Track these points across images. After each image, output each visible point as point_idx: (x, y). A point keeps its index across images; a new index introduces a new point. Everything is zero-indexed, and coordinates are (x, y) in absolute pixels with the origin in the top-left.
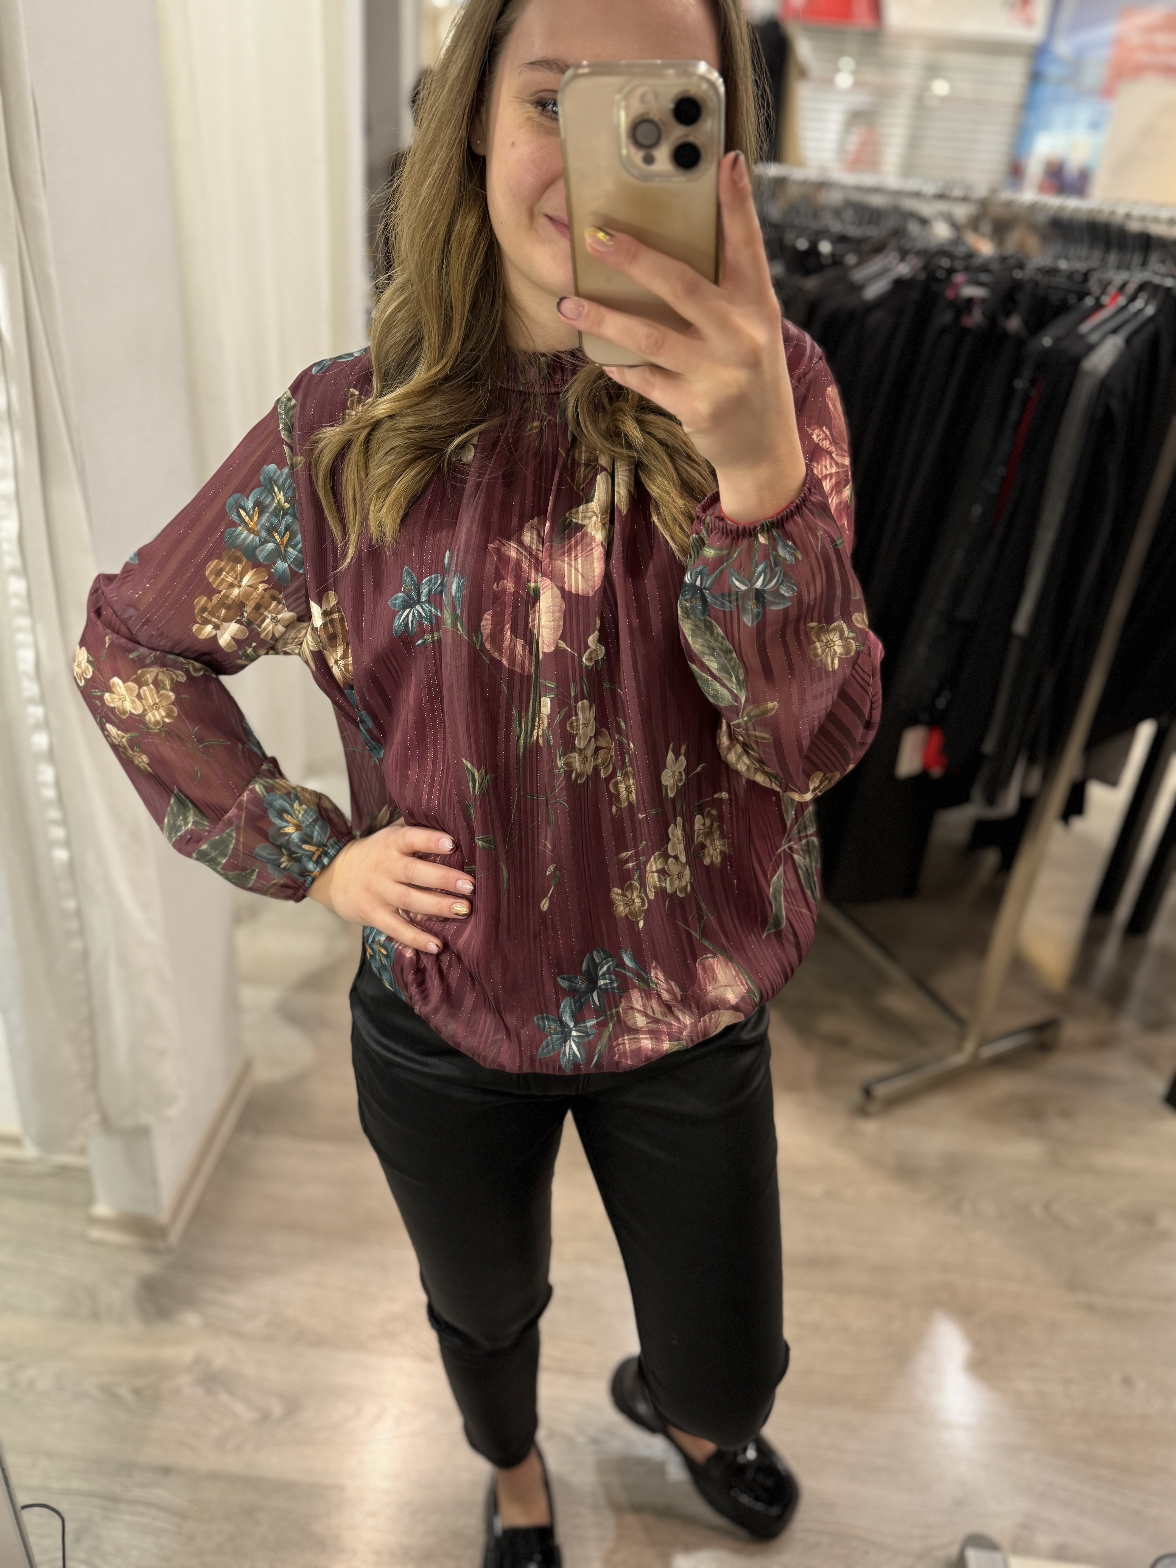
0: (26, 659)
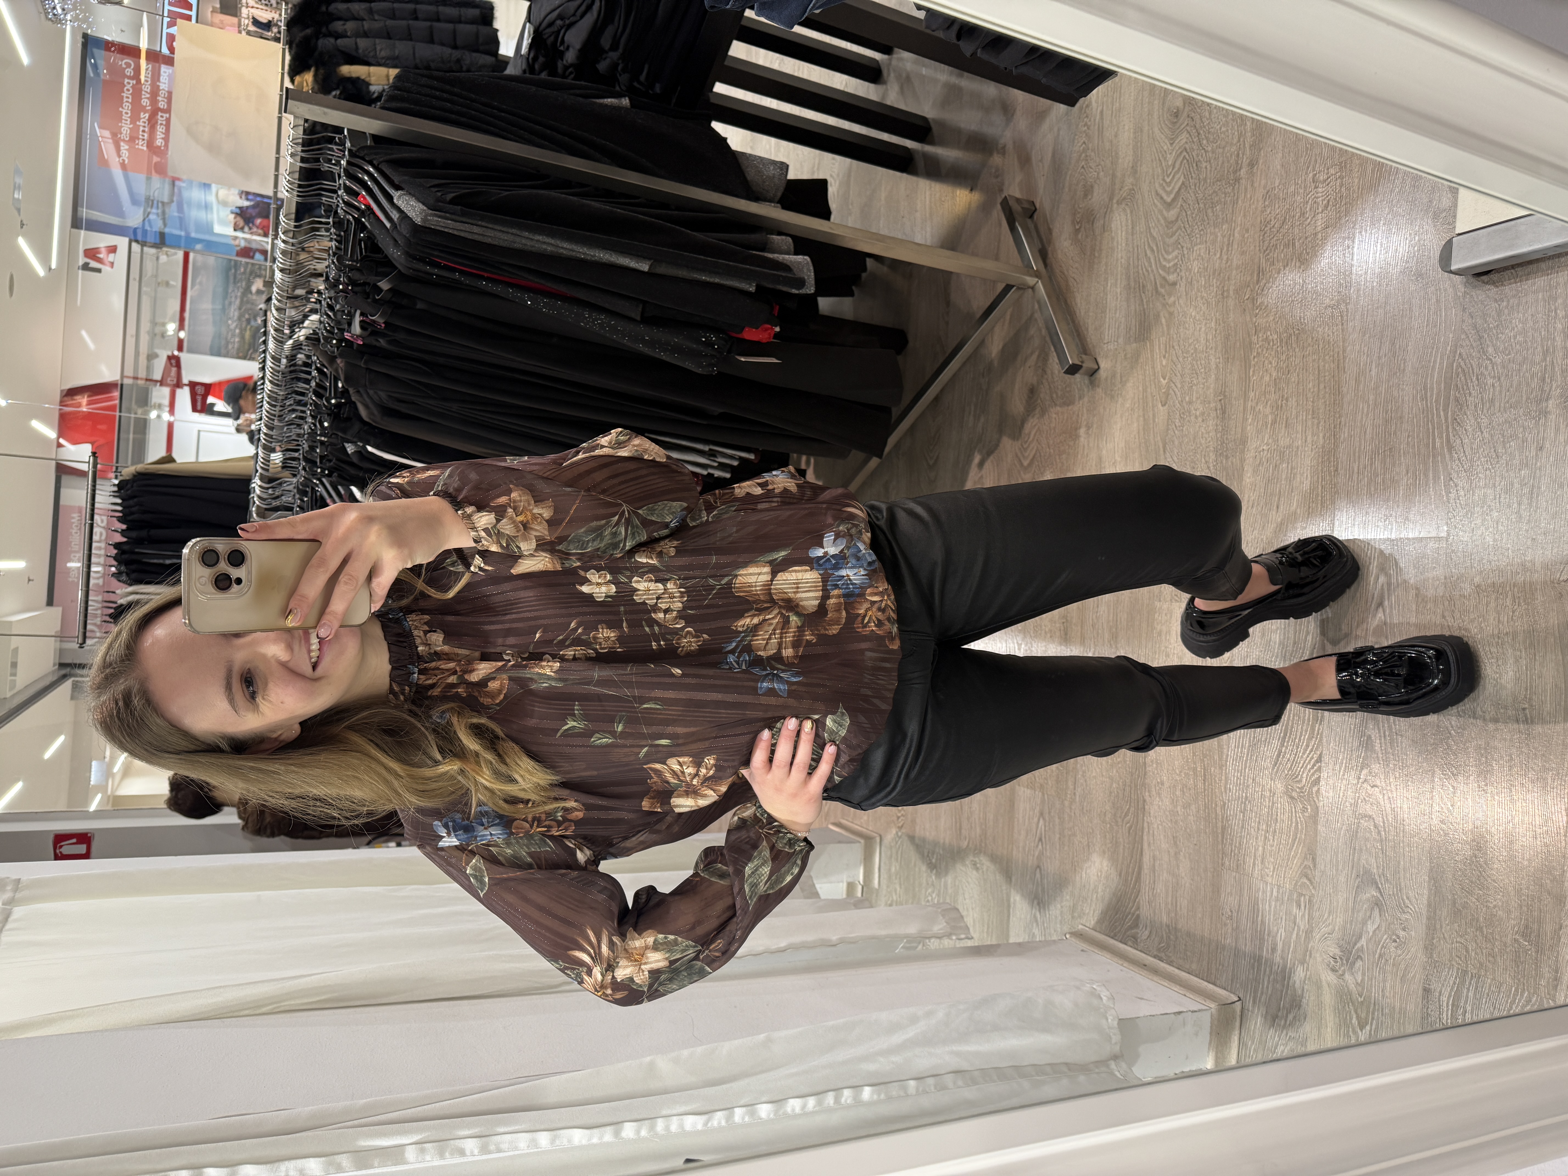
0: (693, 1123)
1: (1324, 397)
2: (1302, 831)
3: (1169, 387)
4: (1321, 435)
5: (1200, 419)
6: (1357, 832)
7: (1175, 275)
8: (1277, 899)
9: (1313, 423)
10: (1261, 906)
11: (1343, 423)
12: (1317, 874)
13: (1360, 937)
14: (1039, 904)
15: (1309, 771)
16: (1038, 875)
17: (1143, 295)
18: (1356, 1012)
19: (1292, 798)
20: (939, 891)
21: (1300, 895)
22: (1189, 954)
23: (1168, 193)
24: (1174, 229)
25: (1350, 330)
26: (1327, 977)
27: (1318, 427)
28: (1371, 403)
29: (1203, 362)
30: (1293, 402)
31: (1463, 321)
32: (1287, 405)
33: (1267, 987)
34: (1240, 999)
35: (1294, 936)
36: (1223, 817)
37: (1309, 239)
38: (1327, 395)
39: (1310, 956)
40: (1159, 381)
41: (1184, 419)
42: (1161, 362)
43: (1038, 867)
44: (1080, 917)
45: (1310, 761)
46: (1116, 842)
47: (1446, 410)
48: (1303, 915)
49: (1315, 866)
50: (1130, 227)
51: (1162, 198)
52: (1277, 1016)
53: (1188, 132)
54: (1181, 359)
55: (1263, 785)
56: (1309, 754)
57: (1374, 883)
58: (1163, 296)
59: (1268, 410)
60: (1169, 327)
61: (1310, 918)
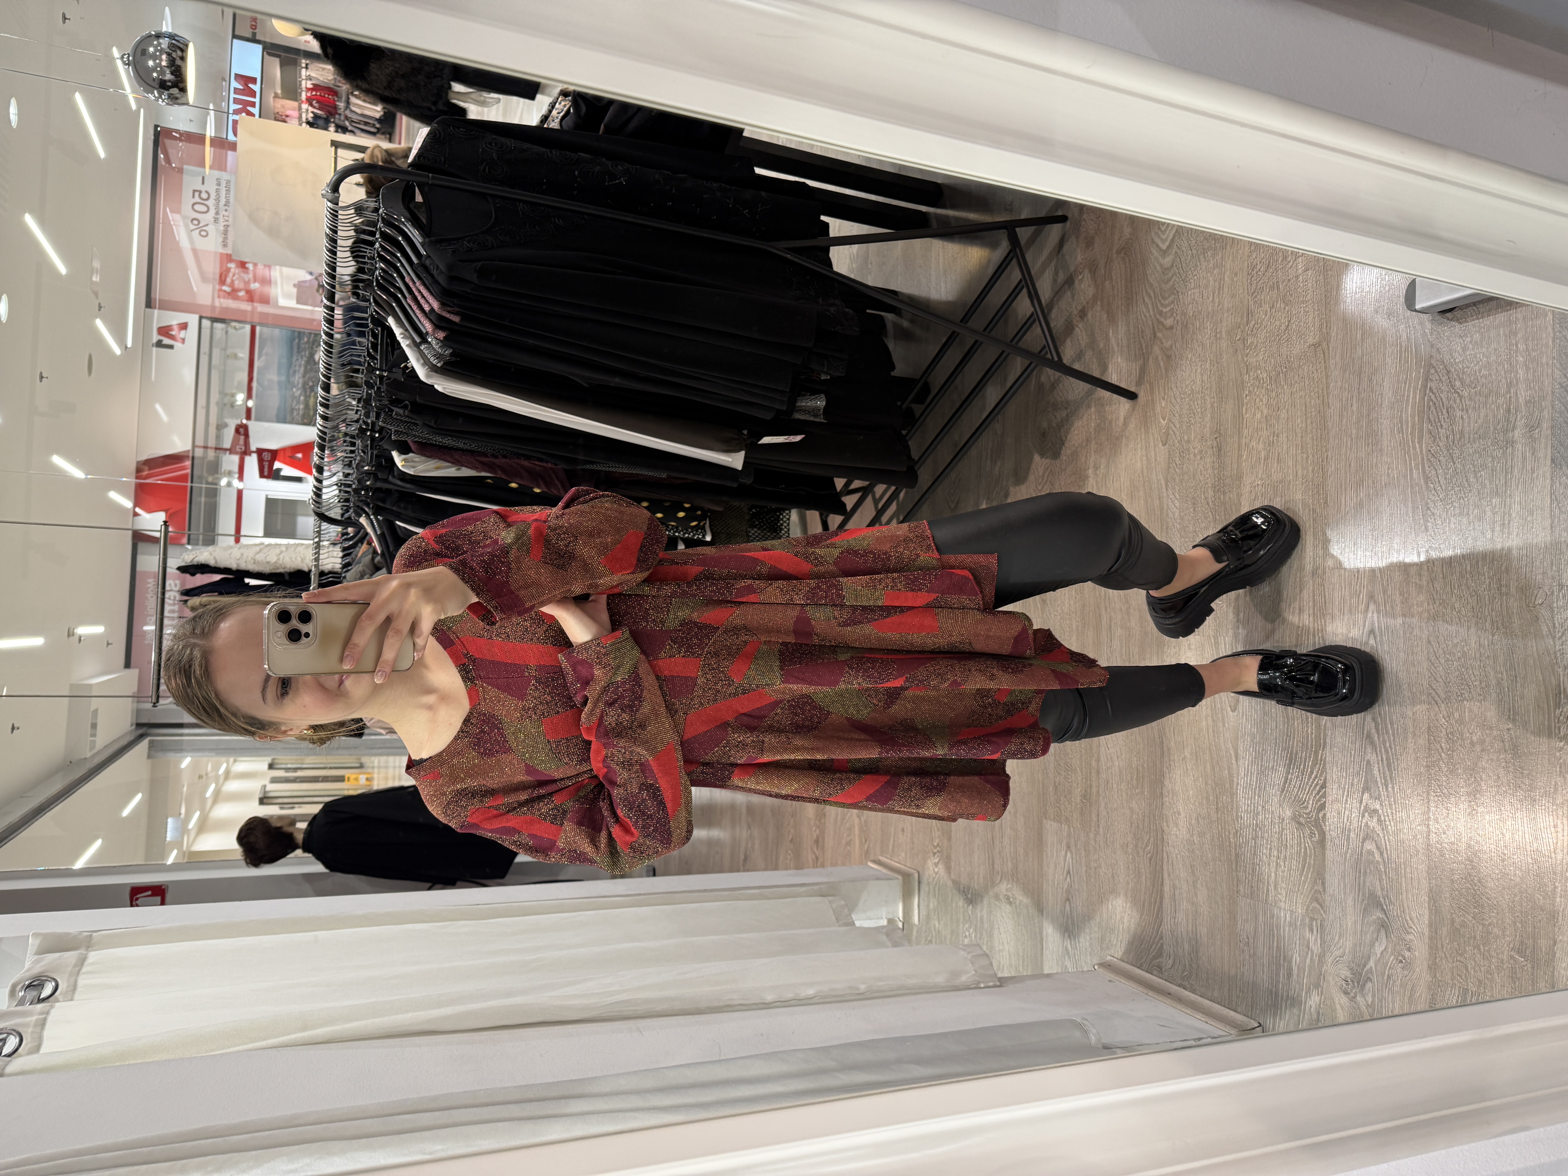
1: (1312, 432)
2: (1310, 856)
3: (1168, 428)
4: (1311, 468)
5: (1199, 457)
6: (1362, 855)
7: (1172, 319)
8: (1290, 925)
9: (1302, 457)
10: (1276, 932)
11: (1330, 457)
12: (1328, 898)
13: (1369, 959)
14: (1069, 937)
15: (1315, 797)
16: (1068, 908)
17: (1142, 339)
19: (1299, 823)
20: (976, 926)
21: (1312, 919)
22: (1210, 981)
23: (1164, 241)
24: (1170, 275)
25: (1332, 367)
26: (1342, 1001)
27: (1307, 461)
29: (1199, 402)
30: (1283, 438)
31: (1431, 357)
32: (1277, 441)
33: (1285, 1012)
34: (1260, 1025)
35: (1308, 960)
36: (1236, 845)
37: (1293, 281)
38: (1314, 430)
39: (1324, 980)
40: (1159, 422)
41: (1184, 457)
42: (1160, 403)
43: (1068, 899)
44: (1108, 948)
45: (1315, 787)
46: (1139, 873)
47: (1420, 442)
48: (1316, 940)
49: (1324, 890)
50: (1128, 275)
51: (1158, 246)
54: (1178, 400)
55: (1273, 812)
56: (1314, 780)
57: (1379, 905)
58: (1160, 340)
59: (1261, 446)
60: (1167, 370)
61: (1323, 941)
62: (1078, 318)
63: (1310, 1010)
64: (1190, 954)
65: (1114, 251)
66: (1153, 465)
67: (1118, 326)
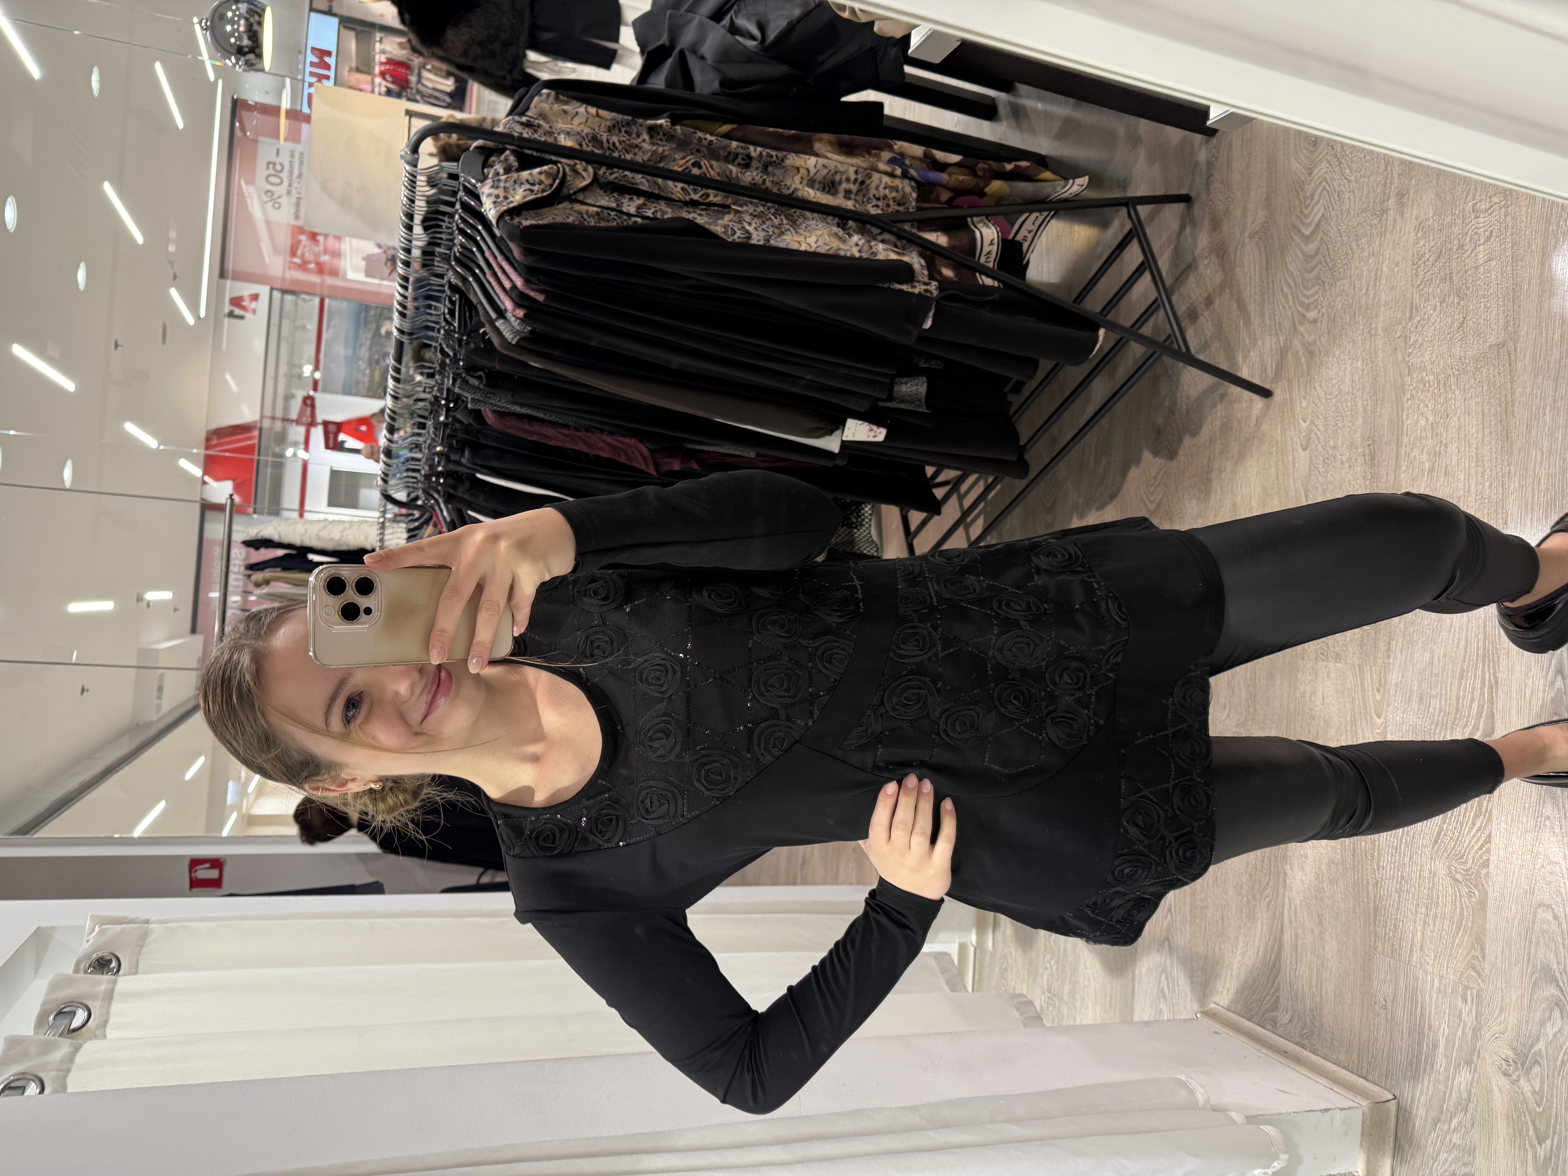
1: (1490, 443)
2: (1468, 918)
3: (1310, 431)
4: (1487, 484)
5: (1347, 465)
6: (1534, 922)
7: (1316, 312)
8: (1439, 991)
9: (1477, 472)
10: (1420, 997)
11: (1512, 472)
12: (1487, 966)
13: (1538, 1039)
15: (1477, 852)
17: (1279, 332)
18: (1533, 1123)
19: (1456, 880)
20: (1058, 958)
21: (1467, 988)
22: (1336, 1043)
23: (1307, 226)
24: (1314, 263)
25: (1520, 370)
26: (1499, 1083)
27: (1483, 476)
28: (1545, 450)
29: (1349, 404)
30: (1453, 448)
32: (1446, 452)
33: (1428, 1088)
34: (1395, 1098)
35: (1460, 1033)
36: (1375, 897)
37: (1470, 273)
38: (1493, 442)
39: (1479, 1056)
40: (1299, 424)
41: (1329, 464)
42: (1301, 403)
43: (1167, 937)
44: (1213, 994)
45: (1478, 840)
46: (1254, 916)
48: (1470, 1011)
49: (1484, 957)
50: (1264, 262)
51: (1299, 231)
52: (1439, 1120)
53: (1328, 161)
54: (1323, 401)
55: (1422, 866)
56: (1477, 833)
57: (1554, 980)
58: (1302, 334)
59: (1424, 457)
60: (1309, 369)
61: (1479, 1014)
62: (1204, 307)
63: (1459, 1088)
64: (1312, 1011)
65: (1247, 235)
66: (1291, 471)
67: (1249, 318)
